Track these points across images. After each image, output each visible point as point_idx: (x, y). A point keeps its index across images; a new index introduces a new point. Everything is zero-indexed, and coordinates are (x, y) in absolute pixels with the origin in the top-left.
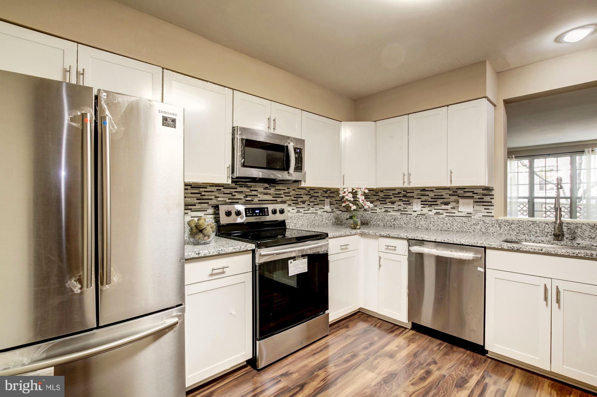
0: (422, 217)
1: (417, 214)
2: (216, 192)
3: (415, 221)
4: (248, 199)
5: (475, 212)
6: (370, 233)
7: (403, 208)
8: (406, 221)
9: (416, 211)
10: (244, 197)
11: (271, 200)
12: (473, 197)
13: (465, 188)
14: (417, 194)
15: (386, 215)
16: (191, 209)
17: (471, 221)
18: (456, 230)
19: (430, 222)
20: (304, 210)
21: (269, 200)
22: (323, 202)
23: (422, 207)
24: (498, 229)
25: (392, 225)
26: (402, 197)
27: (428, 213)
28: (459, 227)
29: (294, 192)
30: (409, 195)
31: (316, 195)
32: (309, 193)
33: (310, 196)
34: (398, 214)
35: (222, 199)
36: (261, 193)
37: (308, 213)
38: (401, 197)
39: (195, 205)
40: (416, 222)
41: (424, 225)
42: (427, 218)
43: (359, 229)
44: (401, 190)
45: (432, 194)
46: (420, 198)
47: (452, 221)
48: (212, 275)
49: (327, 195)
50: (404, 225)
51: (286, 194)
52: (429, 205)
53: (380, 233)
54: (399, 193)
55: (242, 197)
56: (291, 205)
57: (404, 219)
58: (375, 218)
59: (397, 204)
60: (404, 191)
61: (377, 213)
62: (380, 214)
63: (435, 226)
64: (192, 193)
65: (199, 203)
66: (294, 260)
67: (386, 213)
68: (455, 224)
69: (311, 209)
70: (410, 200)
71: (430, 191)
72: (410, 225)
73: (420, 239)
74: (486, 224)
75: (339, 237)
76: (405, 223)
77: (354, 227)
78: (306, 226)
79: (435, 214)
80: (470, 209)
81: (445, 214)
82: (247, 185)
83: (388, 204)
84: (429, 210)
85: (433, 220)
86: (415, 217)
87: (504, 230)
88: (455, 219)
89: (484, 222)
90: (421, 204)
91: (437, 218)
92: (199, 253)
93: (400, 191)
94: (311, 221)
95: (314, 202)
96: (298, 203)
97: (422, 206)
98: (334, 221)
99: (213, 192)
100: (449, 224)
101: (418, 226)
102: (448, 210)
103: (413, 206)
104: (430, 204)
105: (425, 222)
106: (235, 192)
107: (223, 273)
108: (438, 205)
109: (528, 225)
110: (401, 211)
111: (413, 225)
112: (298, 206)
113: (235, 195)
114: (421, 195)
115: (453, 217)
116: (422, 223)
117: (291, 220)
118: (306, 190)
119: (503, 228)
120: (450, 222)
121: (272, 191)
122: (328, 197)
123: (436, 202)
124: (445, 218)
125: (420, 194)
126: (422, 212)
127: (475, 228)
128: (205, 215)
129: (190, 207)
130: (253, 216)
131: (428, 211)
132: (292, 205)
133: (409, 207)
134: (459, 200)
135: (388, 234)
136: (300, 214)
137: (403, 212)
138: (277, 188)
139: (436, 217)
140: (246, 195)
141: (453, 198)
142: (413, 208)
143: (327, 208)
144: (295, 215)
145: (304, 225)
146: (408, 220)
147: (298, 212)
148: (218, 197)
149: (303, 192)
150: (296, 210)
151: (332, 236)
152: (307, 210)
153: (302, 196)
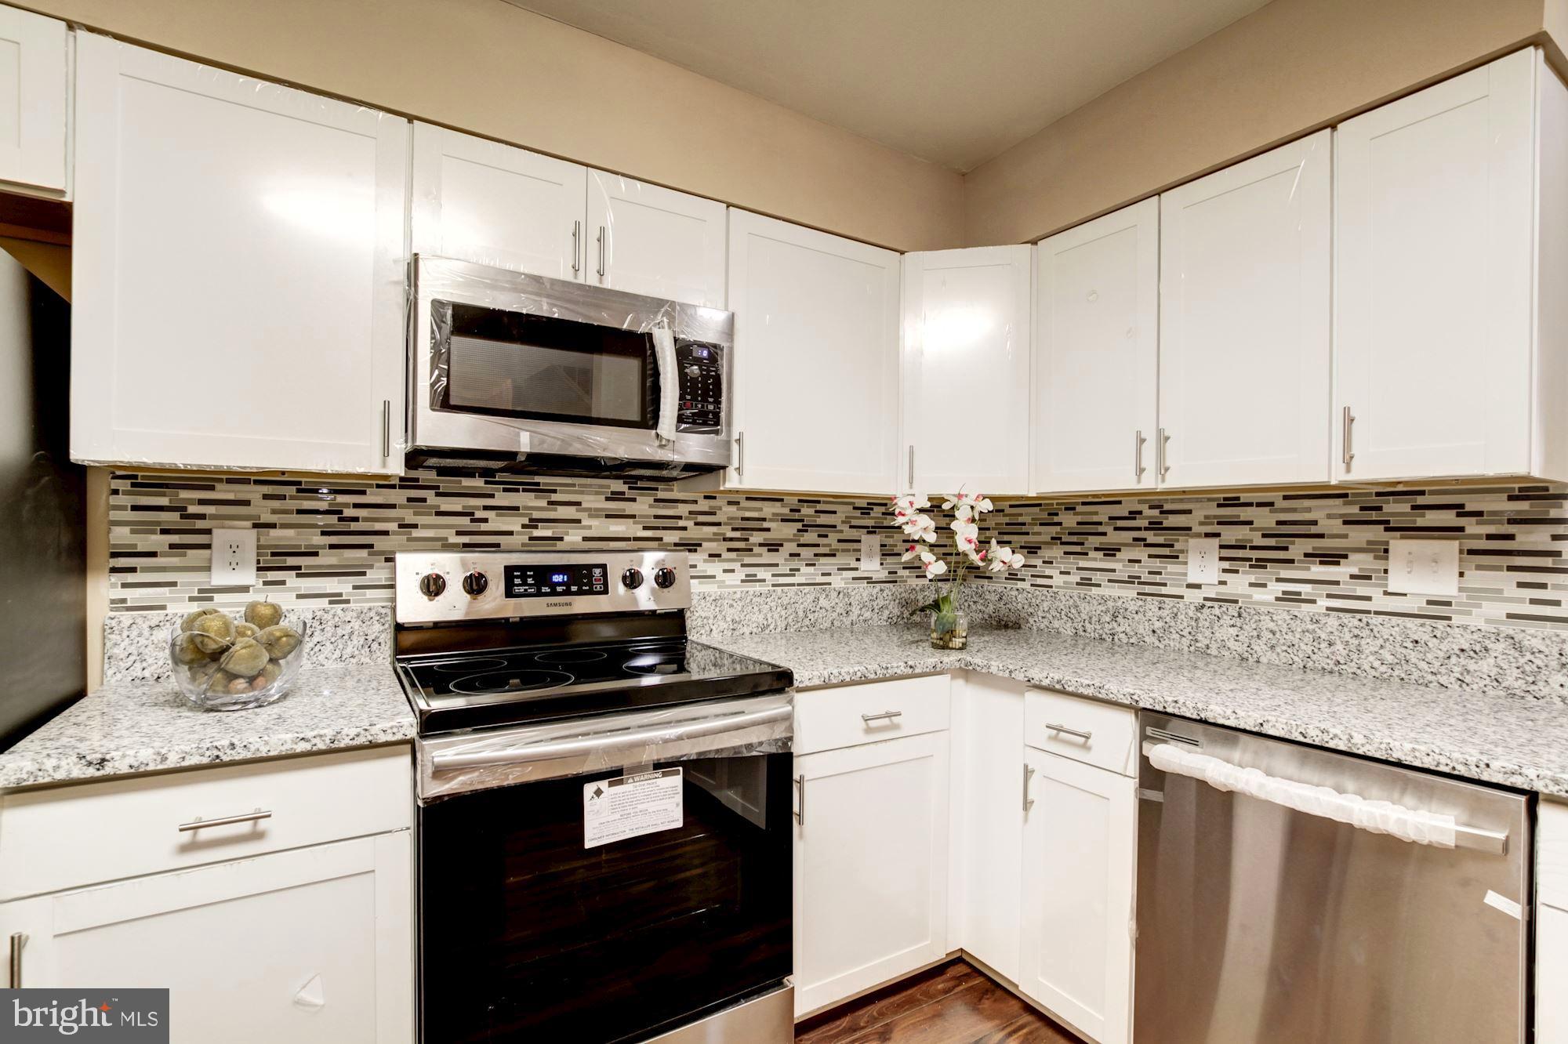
0: (1224, 609)
1: (1206, 599)
2: (402, 507)
3: (1193, 623)
4: (536, 533)
5: (1468, 597)
6: (994, 670)
7: (1150, 573)
8: (1158, 625)
9: (1198, 586)
10: (524, 526)
11: (636, 539)
12: (1461, 529)
13: (1422, 493)
14: (1206, 517)
15: (1082, 596)
16: (299, 568)
17: (1450, 639)
18: (1373, 673)
19: (1255, 633)
20: (773, 575)
21: (628, 539)
22: (855, 546)
23: (1225, 571)
25: (1104, 636)
26: (1146, 529)
27: (1250, 596)
28: (1390, 658)
29: (732, 510)
30: (1172, 521)
31: (823, 519)
32: (796, 516)
33: (799, 525)
34: (1130, 592)
36: (594, 513)
37: (793, 585)
38: (1139, 529)
39: (316, 554)
40: (1197, 627)
41: (1231, 644)
42: (1244, 614)
43: (960, 649)
44: (1140, 502)
45: (1265, 519)
46: (1218, 535)
47: (1356, 632)
48: (185, 849)
49: (870, 522)
50: (1150, 639)
51: (701, 518)
52: (1254, 563)
53: (1027, 674)
54: (1134, 514)
55: (517, 528)
56: (719, 556)
57: (1151, 614)
58: (1046, 605)
59: (1125, 554)
60: (1151, 507)
61: (1051, 587)
62: (1061, 592)
63: (1278, 650)
64: (300, 512)
65: (332, 547)
66: (611, 784)
67: (1083, 591)
68: (1370, 645)
69: (804, 569)
70: (1177, 541)
71: (1259, 505)
72: (1173, 640)
73: (1188, 715)
74: (1529, 656)
75: (853, 683)
76: (1154, 631)
77: (941, 643)
78: (778, 630)
79: (1278, 599)
80: (1445, 585)
81: (1324, 603)
82: (538, 484)
83: (1092, 554)
84: (1253, 581)
85: (1272, 625)
86: (1193, 608)
88: (1368, 624)
89: (1518, 647)
90: (1221, 559)
91: (1288, 618)
92: (103, 760)
93: (1138, 508)
94: (801, 614)
95: (818, 545)
96: (751, 550)
97: (1226, 565)
98: (896, 612)
99: (393, 506)
100: (1339, 646)
101: (1208, 647)
102: (1337, 583)
103: (1186, 563)
104: (1257, 560)
105: (1233, 631)
106: (486, 508)
107: (257, 836)
108: (1292, 561)
110: (1139, 583)
111: (1186, 642)
112: (747, 560)
113: (486, 520)
114: (1219, 523)
115: (1358, 616)
116: (1226, 632)
117: (717, 609)
120: (1347, 637)
121: (643, 505)
122: (873, 527)
123: (1286, 549)
124: (1323, 620)
125: (1215, 517)
126: (1222, 589)
127: (1468, 672)
128: (355, 587)
129: (291, 561)
130: (539, 594)
131: (1251, 585)
132: (726, 555)
133: (1171, 568)
134: (1392, 542)
135: (1059, 682)
136: (757, 588)
137: (1148, 589)
138: (661, 495)
139: (1282, 613)
140: (531, 520)
141: (1360, 535)
142: (1185, 574)
143: (871, 566)
144: (735, 593)
146: (1168, 619)
147: (750, 579)
148: (415, 526)
149: (768, 509)
150: (741, 573)
151: (816, 682)
152: (788, 572)
153: (765, 525)
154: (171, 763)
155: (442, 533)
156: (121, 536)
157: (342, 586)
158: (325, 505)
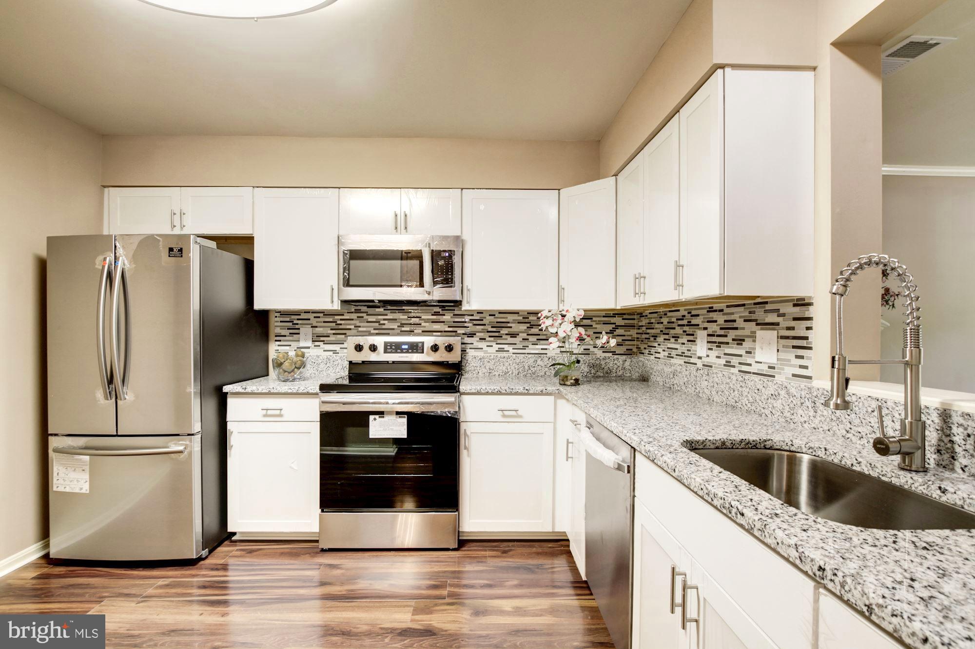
0: (707, 370)
1: (703, 365)
2: (356, 320)
4: (403, 329)
5: (780, 365)
7: (688, 350)
9: (700, 358)
10: (398, 326)
11: (445, 331)
12: (778, 324)
15: (668, 363)
16: (324, 341)
20: (513, 349)
21: (441, 332)
23: (709, 349)
24: (812, 413)
26: (687, 325)
27: (714, 363)
28: (751, 399)
30: (694, 320)
32: (526, 320)
33: (528, 325)
34: (682, 361)
35: (364, 329)
36: (426, 321)
37: (525, 354)
38: (685, 325)
39: (329, 336)
45: (721, 319)
46: (707, 328)
50: (683, 388)
51: (475, 322)
52: (718, 344)
54: (683, 316)
55: (396, 327)
56: (485, 339)
57: (683, 373)
59: (681, 340)
60: (688, 313)
61: (660, 358)
62: (662, 361)
63: (720, 394)
64: (324, 322)
65: (334, 334)
67: (667, 360)
68: (746, 392)
69: (531, 346)
70: (695, 332)
71: (719, 310)
72: (690, 388)
74: (792, 399)
75: (493, 394)
76: (684, 383)
78: (514, 374)
79: (724, 365)
80: (773, 357)
81: (737, 367)
82: (404, 310)
83: (672, 340)
84: (717, 355)
85: (718, 380)
87: (823, 419)
88: (748, 379)
89: (788, 393)
90: (708, 342)
93: (683, 313)
94: (526, 367)
96: (502, 337)
97: (710, 345)
99: (353, 320)
100: (736, 392)
101: (699, 392)
102: (741, 356)
103: (697, 344)
104: (719, 342)
105: (708, 383)
106: (384, 320)
107: (280, 415)
108: (729, 343)
109: (870, 410)
110: (684, 356)
111: (693, 389)
112: (499, 341)
113: (384, 324)
114: (707, 322)
117: (482, 363)
118: (520, 314)
119: (819, 413)
121: (448, 317)
123: (727, 336)
125: (706, 318)
126: (708, 359)
127: (774, 407)
128: (341, 348)
129: (322, 339)
130: (396, 352)
131: (716, 357)
132: (488, 339)
133: (693, 347)
134: (757, 332)
136: (505, 354)
137: (687, 359)
138: (456, 312)
139: (723, 373)
140: (401, 324)
141: (748, 328)
142: (697, 351)
144: (490, 356)
145: (510, 373)
147: (501, 350)
148: (360, 327)
149: (510, 318)
150: (496, 347)
151: (473, 391)
152: (522, 347)
153: (509, 325)
154: (259, 391)
155: (368, 329)
156: (278, 331)
157: (336, 347)
158: (331, 320)
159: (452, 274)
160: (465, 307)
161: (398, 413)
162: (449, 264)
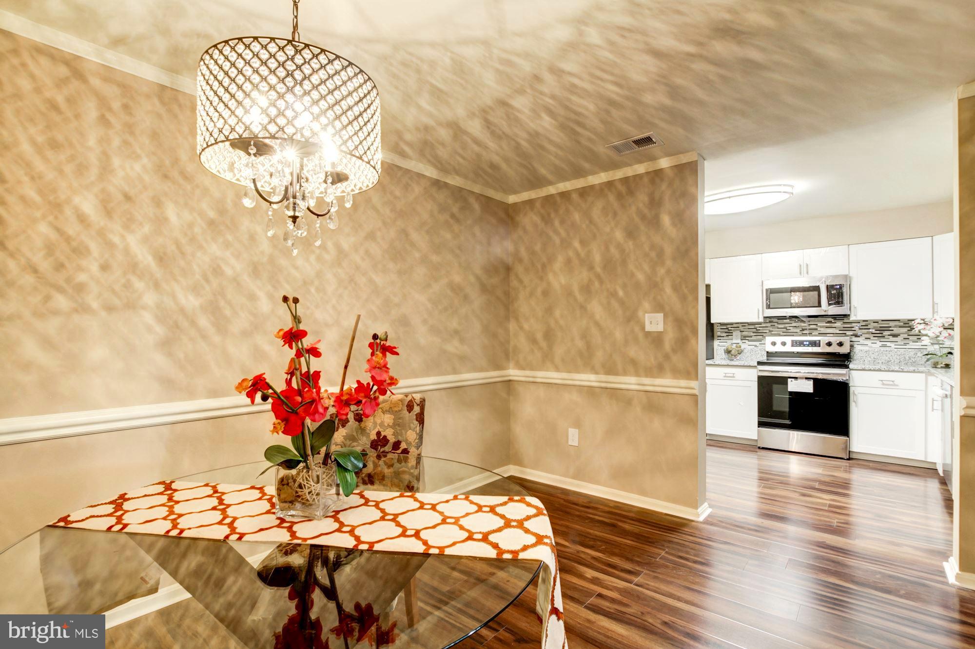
4: (804, 332)
10: (800, 331)
11: (837, 333)
20: (895, 345)
21: (834, 334)
32: (907, 325)
33: (909, 329)
35: (776, 333)
36: (821, 327)
39: (752, 337)
48: (725, 377)
51: (861, 327)
55: (798, 331)
64: (748, 329)
65: (755, 335)
66: (795, 380)
69: (911, 343)
75: (875, 371)
78: (896, 363)
82: (805, 321)
94: (907, 358)
96: (884, 337)
99: (768, 327)
106: (790, 327)
107: (734, 377)
113: (790, 329)
117: (867, 354)
118: (901, 321)
121: (838, 324)
129: (747, 338)
130: (800, 346)
132: (872, 338)
136: (887, 349)
138: (845, 321)
140: (802, 329)
144: (875, 350)
147: (884, 346)
148: (773, 331)
149: (892, 324)
150: (879, 344)
151: (860, 368)
152: (903, 344)
153: (891, 329)
154: (722, 364)
155: (778, 333)
156: (719, 334)
157: (757, 343)
158: (753, 327)
159: (842, 298)
160: (852, 318)
161: (806, 378)
162: (839, 292)
